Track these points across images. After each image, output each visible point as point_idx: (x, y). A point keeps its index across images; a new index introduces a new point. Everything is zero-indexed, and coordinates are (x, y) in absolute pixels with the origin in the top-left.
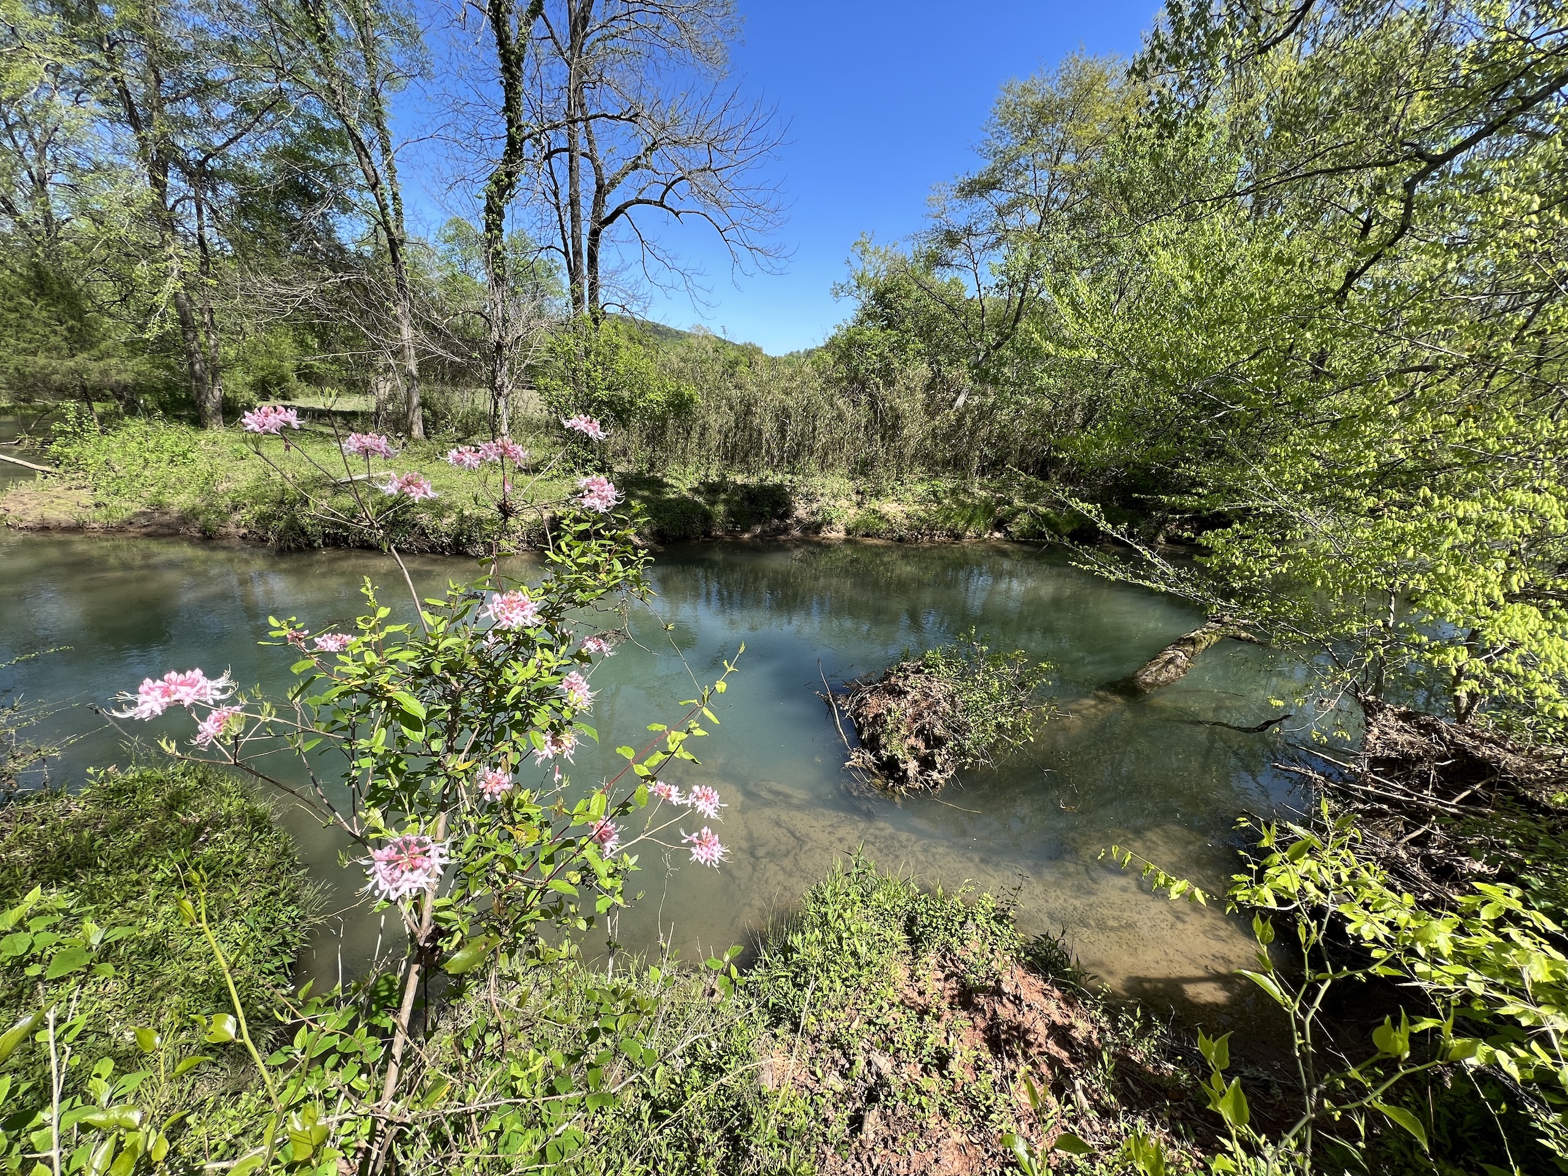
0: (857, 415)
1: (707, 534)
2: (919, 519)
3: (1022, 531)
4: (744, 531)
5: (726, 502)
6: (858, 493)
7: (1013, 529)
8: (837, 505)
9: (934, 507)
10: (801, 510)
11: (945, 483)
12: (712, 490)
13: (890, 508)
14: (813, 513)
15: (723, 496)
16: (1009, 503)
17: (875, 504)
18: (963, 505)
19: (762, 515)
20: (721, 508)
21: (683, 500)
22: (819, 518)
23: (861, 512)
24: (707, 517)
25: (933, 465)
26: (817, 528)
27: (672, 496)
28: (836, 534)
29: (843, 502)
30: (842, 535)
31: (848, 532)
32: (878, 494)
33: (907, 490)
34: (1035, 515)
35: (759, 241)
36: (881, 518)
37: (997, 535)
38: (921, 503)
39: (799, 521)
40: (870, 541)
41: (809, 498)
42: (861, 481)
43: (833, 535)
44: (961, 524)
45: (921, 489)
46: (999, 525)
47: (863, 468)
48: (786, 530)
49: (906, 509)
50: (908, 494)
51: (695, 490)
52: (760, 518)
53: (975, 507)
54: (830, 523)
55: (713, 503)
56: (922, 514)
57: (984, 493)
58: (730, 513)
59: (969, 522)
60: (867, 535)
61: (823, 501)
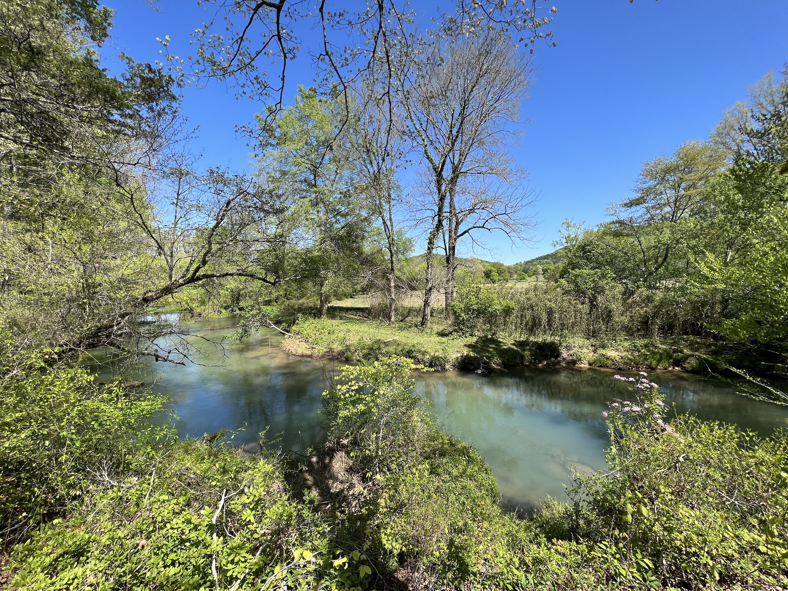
0: (586, 308)
1: (522, 363)
2: (629, 359)
3: (692, 367)
4: (540, 363)
5: (530, 350)
6: (592, 346)
7: (686, 365)
8: (583, 351)
9: (636, 354)
10: (565, 354)
11: (639, 342)
12: (521, 344)
13: (611, 353)
14: (571, 355)
15: (528, 348)
16: (682, 352)
17: (604, 352)
18: (653, 353)
19: (546, 356)
20: (527, 353)
21: (510, 349)
22: (575, 358)
23: (596, 355)
24: (522, 357)
25: (630, 332)
26: (574, 362)
27: (505, 347)
28: (584, 365)
29: (585, 350)
30: (587, 366)
31: (590, 364)
32: (603, 347)
33: (619, 345)
34: (699, 359)
35: (524, 235)
36: (608, 358)
37: (677, 368)
38: (628, 351)
39: (564, 359)
40: (603, 369)
41: (568, 348)
42: (592, 340)
43: (582, 365)
44: (654, 363)
45: (626, 344)
46: (677, 363)
47: (592, 334)
48: (559, 362)
49: (620, 354)
50: (620, 347)
51: (514, 344)
52: (546, 358)
53: (661, 354)
54: (580, 360)
55: (524, 350)
56: (629, 356)
57: (664, 347)
58: (531, 355)
59: (659, 361)
60: (601, 366)
61: (575, 350)
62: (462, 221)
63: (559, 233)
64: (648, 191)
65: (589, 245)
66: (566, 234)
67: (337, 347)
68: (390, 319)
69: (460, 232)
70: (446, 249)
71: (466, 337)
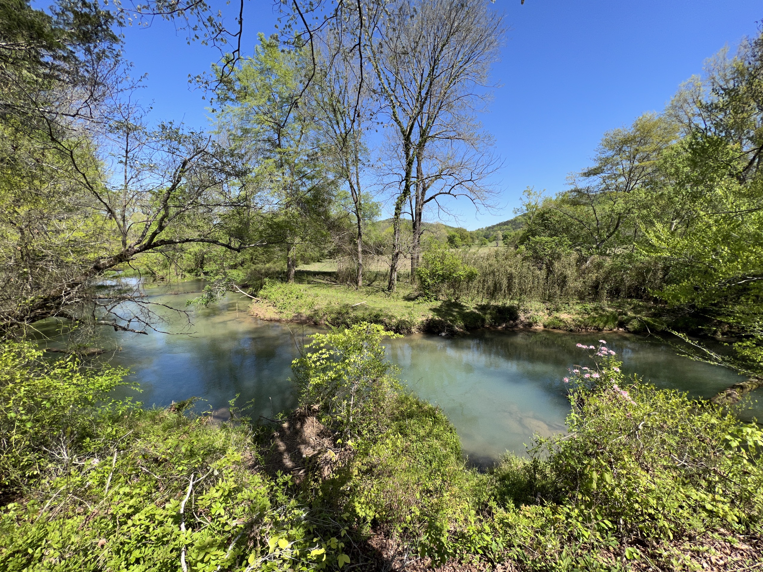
0: (542, 274)
1: (483, 326)
2: (580, 321)
3: (634, 328)
4: (499, 325)
5: (491, 314)
6: (547, 309)
7: (629, 327)
8: (539, 314)
9: (586, 316)
10: (522, 317)
11: (589, 306)
12: (483, 308)
13: (564, 316)
14: (528, 318)
15: (489, 311)
16: (626, 314)
17: (557, 315)
18: (601, 315)
19: (505, 319)
20: (488, 317)
21: (472, 313)
22: (531, 320)
23: (550, 318)
24: (483, 320)
25: (582, 297)
26: (530, 325)
27: (468, 311)
28: (540, 327)
29: (541, 313)
30: (542, 328)
31: (545, 326)
32: (557, 310)
33: (571, 308)
34: (641, 321)
35: (488, 202)
36: (561, 321)
37: (621, 329)
38: (579, 314)
39: (522, 322)
40: (556, 331)
41: (525, 311)
42: (548, 305)
43: (538, 328)
44: (602, 324)
45: (578, 307)
46: (621, 324)
47: (548, 298)
48: (516, 325)
49: (572, 317)
50: (572, 310)
51: (476, 308)
52: (505, 320)
53: (608, 317)
54: (536, 322)
55: (485, 314)
56: (580, 319)
57: (611, 310)
58: (492, 319)
59: (606, 323)
60: (554, 328)
61: (532, 313)
62: (428, 187)
63: (521, 201)
64: (606, 161)
65: (547, 213)
66: (527, 201)
67: (306, 312)
68: (357, 283)
69: (426, 198)
70: (412, 215)
71: (431, 301)
